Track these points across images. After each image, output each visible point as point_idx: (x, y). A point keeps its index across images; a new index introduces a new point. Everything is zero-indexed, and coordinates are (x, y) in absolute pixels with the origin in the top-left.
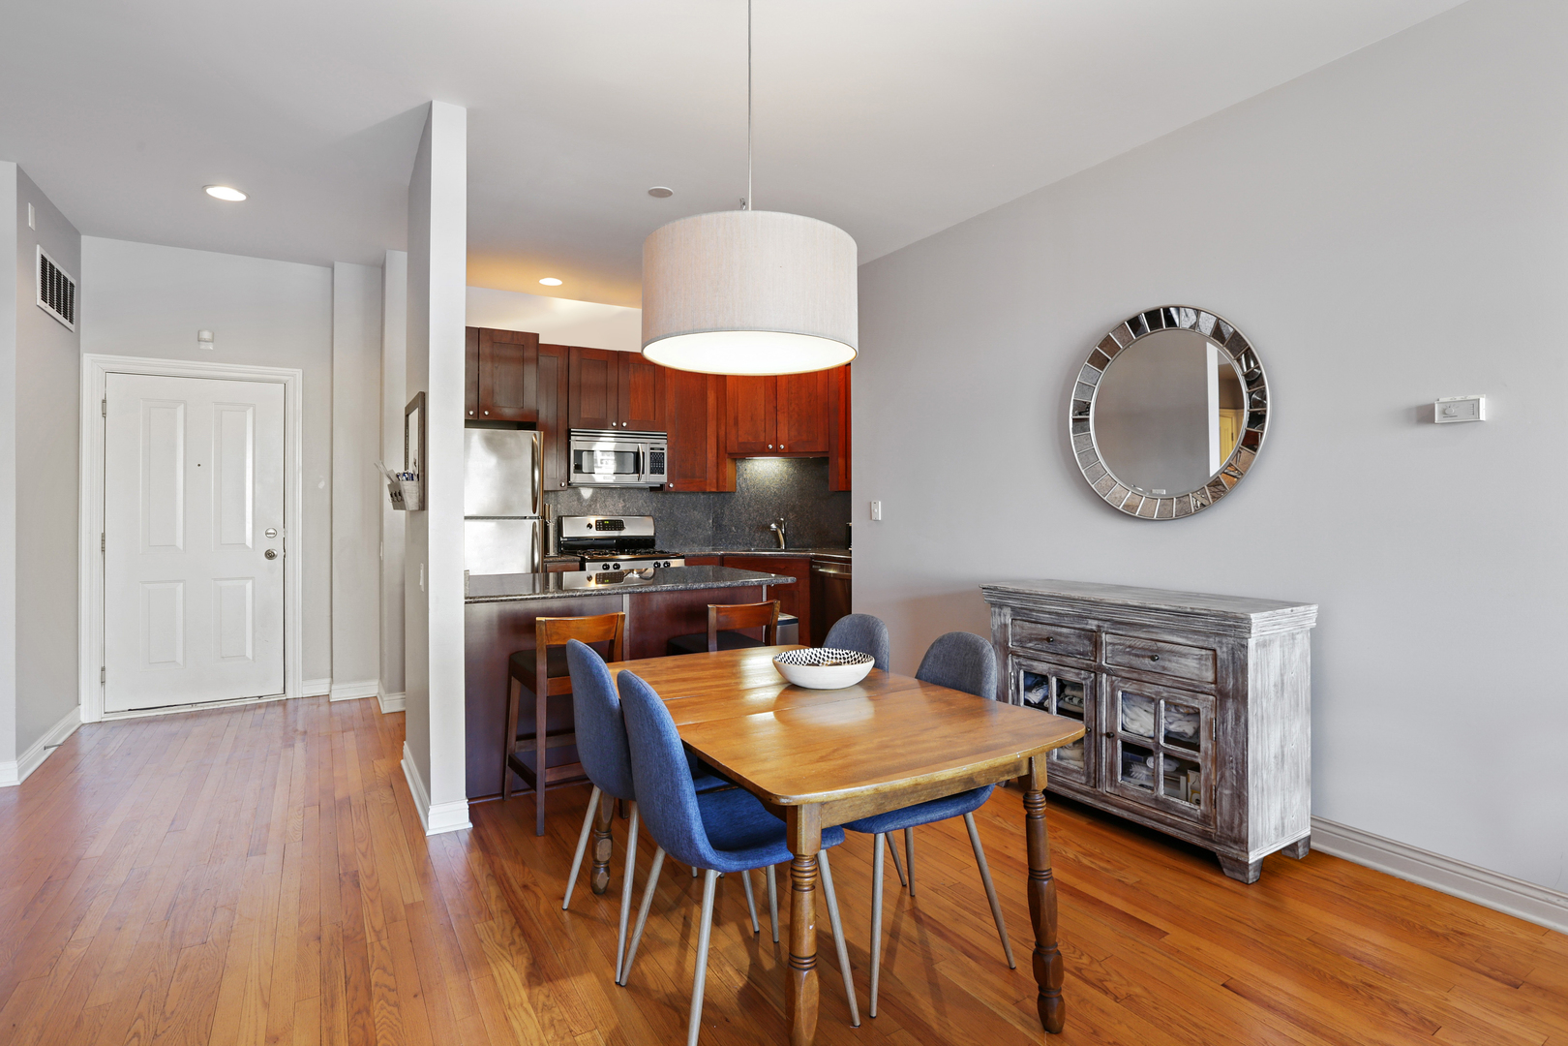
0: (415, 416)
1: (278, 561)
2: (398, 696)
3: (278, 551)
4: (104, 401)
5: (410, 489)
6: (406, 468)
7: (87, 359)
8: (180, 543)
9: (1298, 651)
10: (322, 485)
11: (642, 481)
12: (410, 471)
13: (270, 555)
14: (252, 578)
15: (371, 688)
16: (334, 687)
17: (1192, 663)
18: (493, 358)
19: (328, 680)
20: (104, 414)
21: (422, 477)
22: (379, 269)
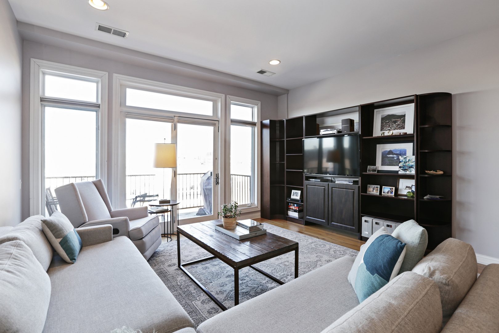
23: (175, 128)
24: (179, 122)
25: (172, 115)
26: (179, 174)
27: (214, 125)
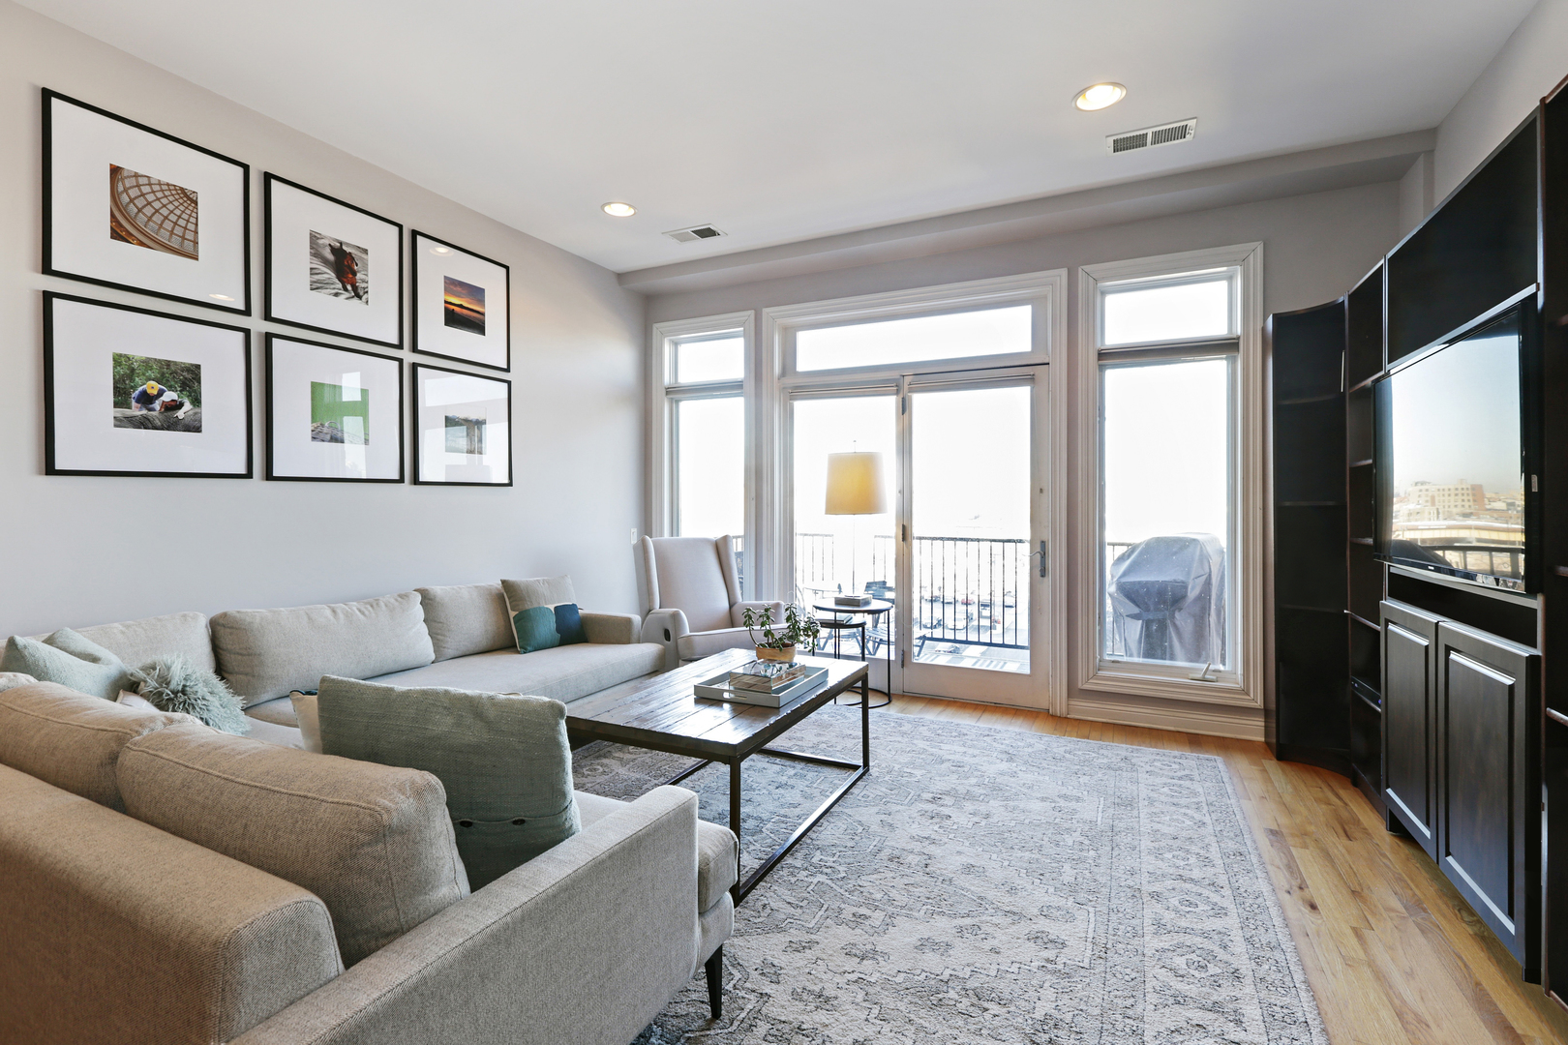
23: (904, 408)
24: (912, 390)
25: (895, 374)
26: (920, 538)
27: (1030, 380)
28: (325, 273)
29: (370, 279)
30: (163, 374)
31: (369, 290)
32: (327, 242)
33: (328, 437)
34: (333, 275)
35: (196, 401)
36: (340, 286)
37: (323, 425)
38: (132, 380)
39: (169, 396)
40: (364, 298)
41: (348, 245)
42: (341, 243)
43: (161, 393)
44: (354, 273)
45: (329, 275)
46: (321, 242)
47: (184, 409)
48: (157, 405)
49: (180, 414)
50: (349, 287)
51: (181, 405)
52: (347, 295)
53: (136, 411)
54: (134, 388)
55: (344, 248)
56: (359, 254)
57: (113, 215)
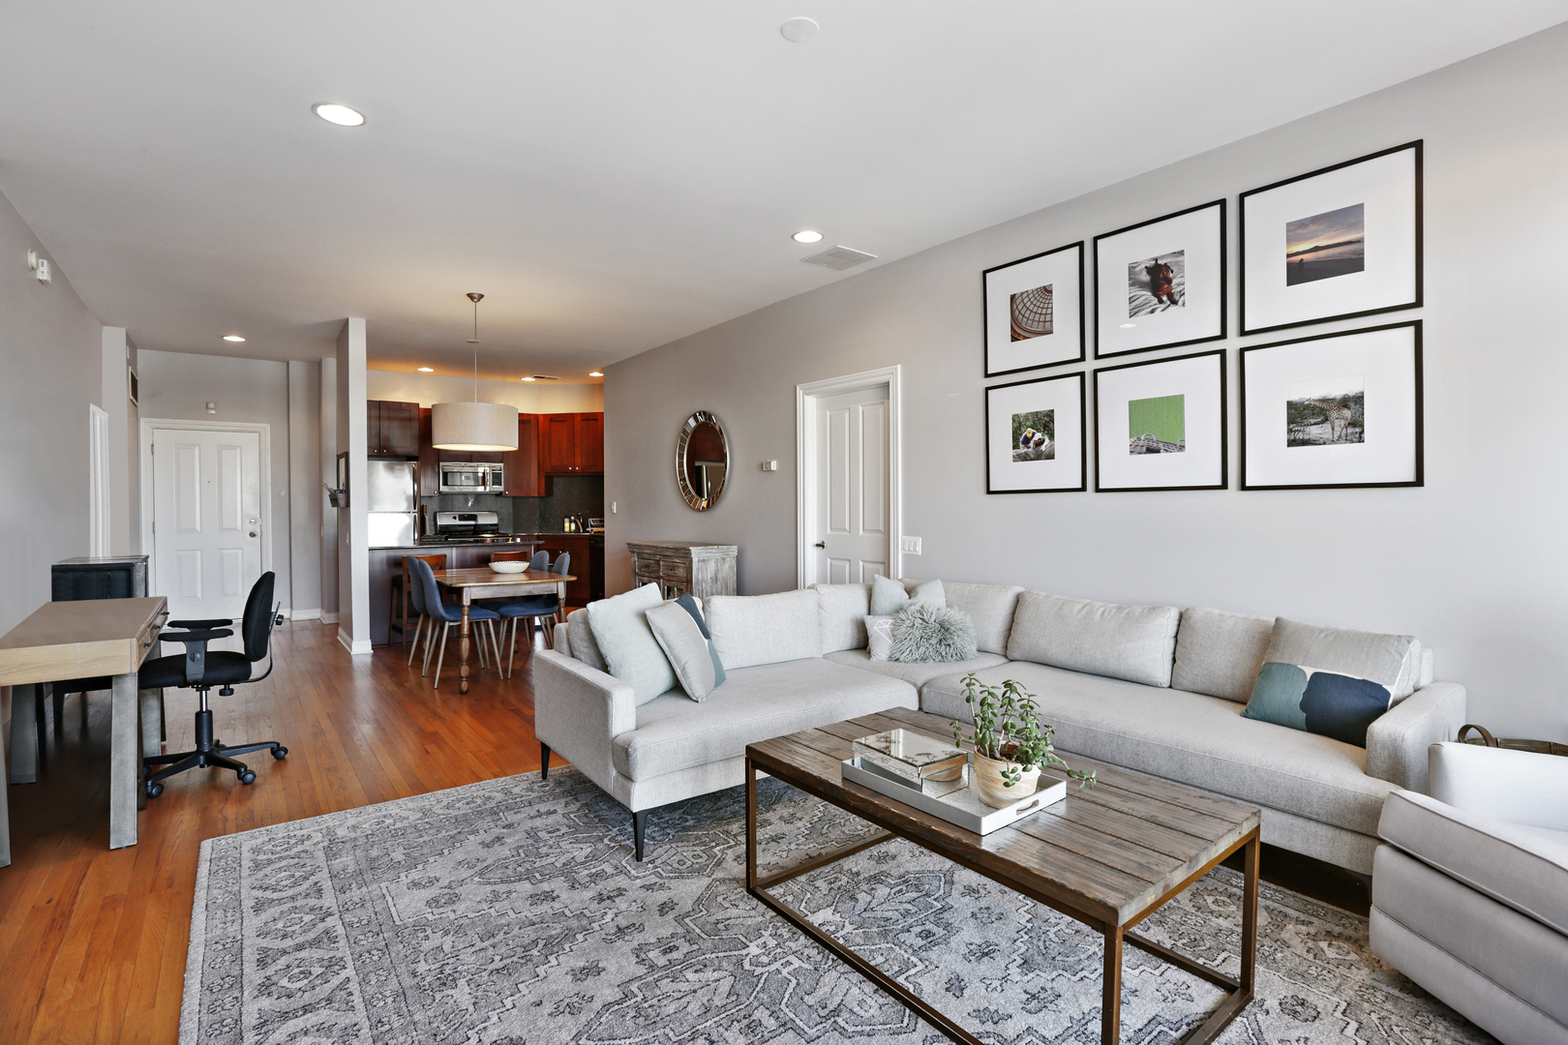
0: (342, 461)
1: (257, 539)
2: (333, 615)
3: (258, 532)
4: (152, 445)
5: (341, 497)
6: (338, 486)
7: (143, 422)
8: (198, 528)
9: (727, 565)
10: (283, 493)
11: (488, 490)
12: (341, 488)
13: (252, 535)
14: (242, 548)
15: (316, 614)
16: (293, 612)
17: (681, 570)
18: (389, 418)
19: (289, 610)
20: (153, 453)
21: (347, 491)
22: (317, 367)
28: (1142, 296)
29: (1186, 280)
30: (1034, 422)
31: (1186, 291)
32: (1143, 266)
33: (1144, 449)
34: (1149, 294)
35: (1052, 436)
36: (1156, 300)
37: (1139, 439)
38: (1020, 430)
39: (1038, 436)
40: (1180, 303)
41: (1163, 257)
42: (1156, 260)
43: (1034, 434)
44: (1169, 281)
45: (1147, 294)
46: (1137, 269)
47: (1045, 444)
48: (1031, 444)
49: (1043, 448)
50: (1165, 298)
51: (1044, 441)
52: (1163, 306)
53: (1022, 450)
54: (1021, 435)
55: (1159, 262)
56: (1174, 259)
57: (1012, 327)
